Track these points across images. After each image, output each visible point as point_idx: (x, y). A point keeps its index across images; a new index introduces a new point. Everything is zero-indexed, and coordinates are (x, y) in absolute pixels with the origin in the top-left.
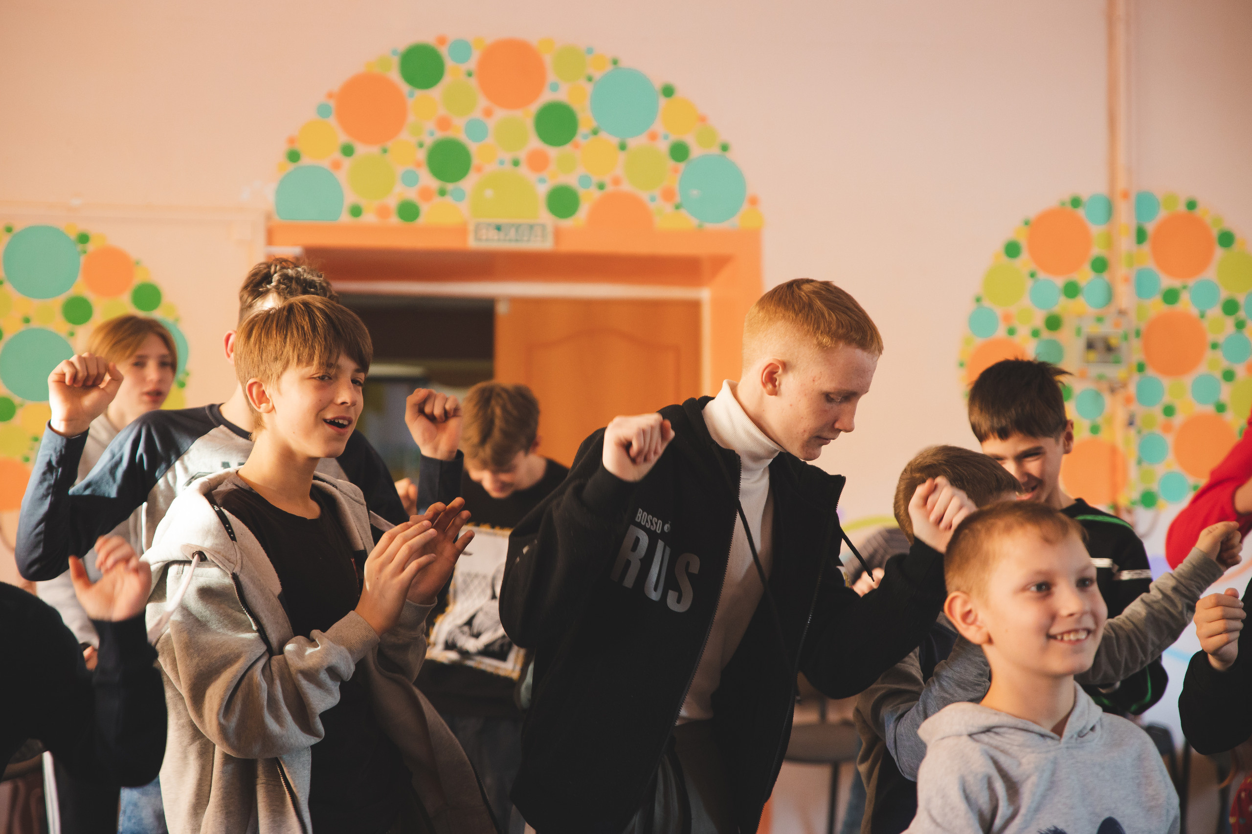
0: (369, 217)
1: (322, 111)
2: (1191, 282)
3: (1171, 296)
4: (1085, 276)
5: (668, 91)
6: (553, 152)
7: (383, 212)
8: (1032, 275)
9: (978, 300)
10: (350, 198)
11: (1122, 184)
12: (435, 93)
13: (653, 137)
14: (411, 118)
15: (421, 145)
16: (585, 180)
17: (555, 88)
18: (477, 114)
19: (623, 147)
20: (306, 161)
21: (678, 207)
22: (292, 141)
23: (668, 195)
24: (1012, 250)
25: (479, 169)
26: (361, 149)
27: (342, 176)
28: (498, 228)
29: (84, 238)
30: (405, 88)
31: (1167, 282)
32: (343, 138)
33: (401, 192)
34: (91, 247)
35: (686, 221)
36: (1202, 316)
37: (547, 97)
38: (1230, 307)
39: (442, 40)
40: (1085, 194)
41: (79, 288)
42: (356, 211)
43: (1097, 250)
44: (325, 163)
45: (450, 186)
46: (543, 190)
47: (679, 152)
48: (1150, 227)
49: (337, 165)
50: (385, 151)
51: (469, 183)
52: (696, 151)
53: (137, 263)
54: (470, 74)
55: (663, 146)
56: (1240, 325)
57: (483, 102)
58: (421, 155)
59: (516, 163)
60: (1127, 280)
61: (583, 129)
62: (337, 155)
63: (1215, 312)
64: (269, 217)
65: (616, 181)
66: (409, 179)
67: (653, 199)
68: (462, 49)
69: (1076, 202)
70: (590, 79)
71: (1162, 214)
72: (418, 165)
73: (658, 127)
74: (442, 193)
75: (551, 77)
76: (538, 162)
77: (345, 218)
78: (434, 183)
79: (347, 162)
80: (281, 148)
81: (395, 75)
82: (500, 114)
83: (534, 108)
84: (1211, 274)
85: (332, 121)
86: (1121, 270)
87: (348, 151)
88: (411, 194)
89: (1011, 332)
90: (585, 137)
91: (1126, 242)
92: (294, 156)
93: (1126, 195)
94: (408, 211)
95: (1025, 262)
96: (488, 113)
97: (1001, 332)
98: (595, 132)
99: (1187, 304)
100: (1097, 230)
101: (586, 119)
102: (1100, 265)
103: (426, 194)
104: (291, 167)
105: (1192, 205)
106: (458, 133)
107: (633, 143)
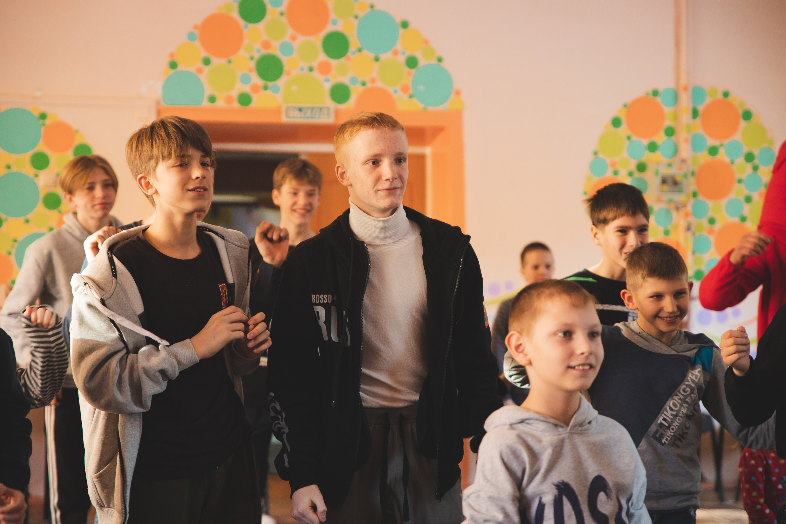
0: (220, 103)
1: (191, 37)
2: (726, 142)
3: (713, 151)
4: (661, 139)
5: (405, 25)
6: (334, 63)
7: (229, 100)
8: (629, 138)
9: (595, 153)
10: (208, 91)
11: (683, 82)
12: (261, 26)
13: (396, 53)
14: (246, 41)
15: (252, 58)
16: (354, 80)
17: (335, 22)
18: (287, 39)
19: (377, 59)
20: (181, 68)
21: (411, 97)
22: (172, 55)
23: (405, 89)
24: (616, 122)
25: (288, 73)
26: (215, 61)
27: (203, 77)
28: (300, 110)
29: (43, 116)
30: (242, 22)
31: (711, 142)
32: (204, 54)
33: (240, 88)
34: (48, 121)
35: (416, 105)
36: (732, 162)
37: (330, 28)
38: (749, 157)
40: (661, 87)
41: (41, 147)
42: (212, 99)
43: (668, 123)
44: (193, 70)
45: (270, 84)
46: (328, 86)
47: (412, 62)
48: (701, 108)
49: (200, 71)
50: (230, 62)
51: (282, 82)
52: (422, 62)
53: (77, 131)
54: (282, 14)
55: (402, 59)
56: (755, 168)
57: (290, 32)
58: (253, 64)
59: (311, 69)
60: (686, 141)
61: (353, 48)
62: (200, 64)
63: (740, 160)
64: (158, 103)
65: (373, 81)
66: (245, 79)
67: (396, 92)
69: (655, 93)
70: (356, 17)
71: (708, 100)
72: (251, 70)
73: (399, 47)
74: (266, 88)
75: (333, 16)
76: (325, 69)
77: (206, 104)
78: (260, 82)
79: (206, 69)
80: (166, 60)
81: (235, 15)
82: (301, 39)
83: (322, 35)
84: (738, 137)
85: (197, 43)
86: (683, 134)
87: (207, 62)
88: (247, 89)
89: (616, 173)
90: (354, 53)
91: (686, 117)
92: (173, 65)
93: (686, 89)
94: (245, 99)
95: (624, 130)
96: (294, 38)
97: (610, 174)
98: (360, 50)
99: (723, 155)
100: (668, 110)
101: (354, 43)
102: (670, 132)
103: (255, 89)
104: (172, 72)
105: (726, 94)
106: (275, 51)
107: (383, 57)
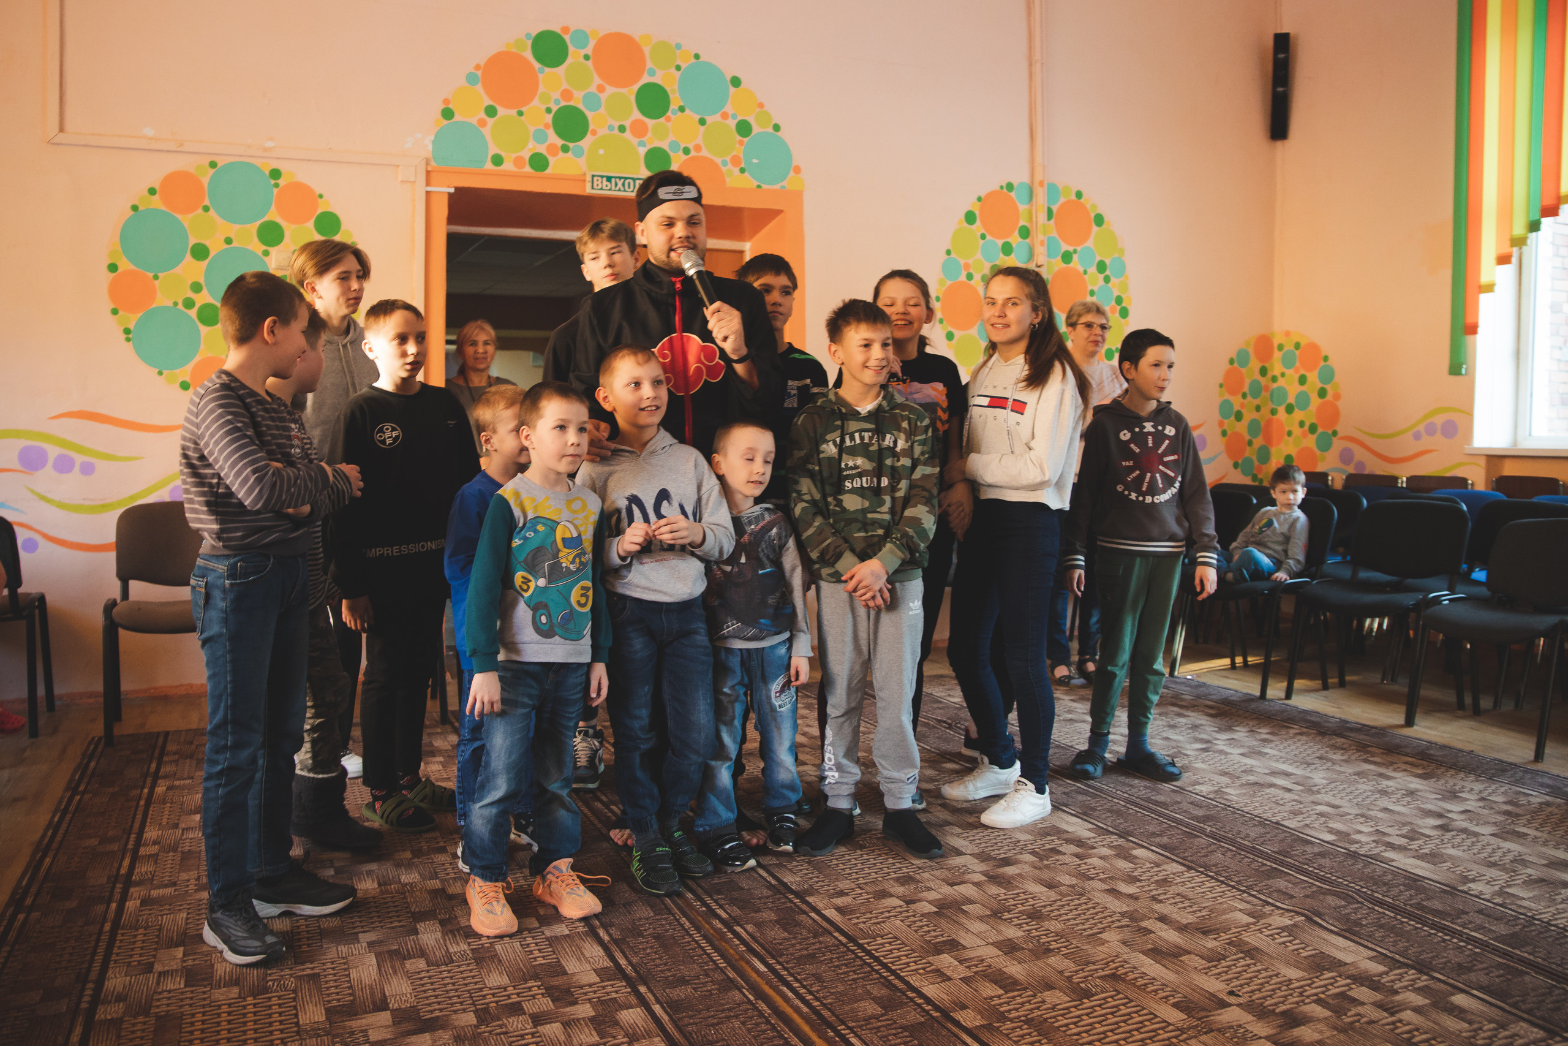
0: (508, 166)
1: (471, 79)
2: (1079, 249)
3: (1067, 257)
4: (1015, 239)
5: (736, 82)
6: (650, 123)
7: (518, 162)
8: (983, 237)
9: (948, 252)
10: (493, 150)
11: (1038, 177)
12: (560, 70)
13: (725, 116)
14: (541, 89)
15: (549, 110)
16: (674, 145)
17: (652, 73)
18: (593, 89)
19: (702, 122)
20: (457, 118)
21: (742, 171)
22: (446, 101)
23: (736, 160)
24: (970, 218)
25: (594, 133)
26: (501, 111)
27: (486, 131)
28: (609, 179)
29: (276, 174)
30: (537, 65)
31: (1065, 247)
32: (487, 102)
33: (533, 147)
34: (282, 182)
35: (748, 181)
36: (1085, 272)
37: (646, 79)
38: (1101, 267)
39: (566, 30)
40: (1015, 182)
41: (273, 215)
42: (498, 160)
43: (1022, 222)
44: (474, 121)
45: (571, 145)
46: (642, 151)
47: (744, 128)
48: (1055, 208)
49: (482, 123)
50: (520, 114)
51: (586, 142)
52: (756, 129)
53: (320, 196)
54: (587, 57)
55: (732, 123)
56: (1107, 280)
57: (597, 81)
58: (549, 118)
59: (622, 129)
60: (1042, 243)
61: (674, 106)
62: (483, 115)
63: (1092, 270)
64: (427, 162)
65: (698, 148)
66: (540, 137)
67: (725, 163)
68: (581, 37)
69: (1010, 187)
70: (678, 68)
71: (1062, 200)
72: (547, 126)
73: (728, 109)
74: (565, 149)
75: (649, 64)
76: (639, 130)
77: (489, 166)
78: (560, 142)
79: (490, 121)
80: (438, 107)
81: (528, 54)
82: (610, 90)
83: (636, 87)
84: (1090, 243)
85: (479, 88)
86: (1039, 236)
87: (491, 111)
88: (542, 149)
89: (970, 277)
90: (674, 113)
91: (1042, 216)
92: (448, 114)
93: (1041, 184)
94: (539, 162)
95: (978, 228)
96: (601, 89)
97: (963, 277)
98: (682, 109)
99: (1076, 263)
100: (1023, 208)
101: (675, 101)
102: (1025, 233)
103: (552, 149)
104: (446, 121)
105: (1079, 195)
106: (578, 102)
107: (709, 119)
